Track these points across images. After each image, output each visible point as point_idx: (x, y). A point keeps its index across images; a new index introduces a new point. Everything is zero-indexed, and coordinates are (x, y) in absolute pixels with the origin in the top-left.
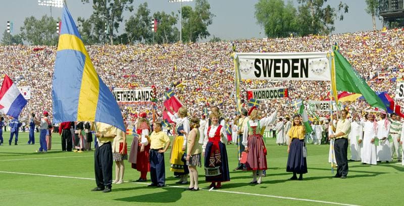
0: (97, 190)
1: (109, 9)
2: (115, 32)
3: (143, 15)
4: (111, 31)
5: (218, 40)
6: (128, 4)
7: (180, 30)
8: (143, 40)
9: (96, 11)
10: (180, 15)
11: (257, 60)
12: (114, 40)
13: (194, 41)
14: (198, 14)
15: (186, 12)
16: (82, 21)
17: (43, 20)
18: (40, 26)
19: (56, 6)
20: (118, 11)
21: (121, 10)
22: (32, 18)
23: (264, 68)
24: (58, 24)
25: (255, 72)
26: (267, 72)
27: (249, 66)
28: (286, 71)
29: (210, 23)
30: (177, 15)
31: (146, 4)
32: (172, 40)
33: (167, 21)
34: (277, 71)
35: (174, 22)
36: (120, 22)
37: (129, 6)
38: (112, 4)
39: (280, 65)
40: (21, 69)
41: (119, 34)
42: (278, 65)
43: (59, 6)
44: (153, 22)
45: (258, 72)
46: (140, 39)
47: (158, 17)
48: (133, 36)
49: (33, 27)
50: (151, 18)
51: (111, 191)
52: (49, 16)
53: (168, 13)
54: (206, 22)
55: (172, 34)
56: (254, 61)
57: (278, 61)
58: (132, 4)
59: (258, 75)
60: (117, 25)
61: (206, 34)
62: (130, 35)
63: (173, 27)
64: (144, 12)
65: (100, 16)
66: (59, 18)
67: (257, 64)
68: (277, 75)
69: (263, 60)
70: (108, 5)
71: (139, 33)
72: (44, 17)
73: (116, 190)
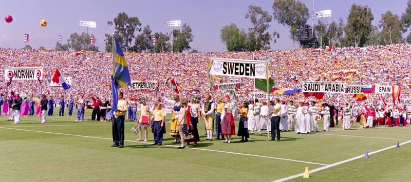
0: (114, 146)
1: (126, 29)
2: (129, 44)
3: (147, 34)
4: (127, 43)
5: (196, 52)
6: (138, 26)
7: (172, 45)
8: (147, 50)
9: (117, 31)
10: (172, 35)
11: (225, 63)
12: (128, 49)
13: (180, 51)
14: (183, 34)
15: (176, 33)
16: (108, 36)
17: (82, 35)
18: (80, 39)
19: (91, 26)
20: (131, 31)
21: (134, 30)
22: (76, 34)
23: (229, 68)
24: (92, 38)
25: (223, 71)
26: (231, 71)
27: (219, 66)
28: (242, 71)
29: (191, 41)
30: (170, 35)
31: (148, 27)
32: (166, 50)
33: (164, 38)
34: (237, 71)
35: (168, 39)
36: (132, 38)
37: (139, 28)
38: (128, 26)
39: (238, 67)
40: (67, 67)
41: (132, 46)
42: (237, 67)
43: (93, 27)
44: (154, 39)
45: (225, 71)
46: (145, 50)
47: (157, 36)
48: (141, 47)
49: (75, 40)
50: (152, 35)
51: (123, 147)
52: (86, 33)
53: (164, 33)
54: (189, 40)
55: (167, 46)
56: (223, 63)
57: (237, 64)
58: (141, 27)
59: (225, 73)
60: (130, 40)
61: (188, 47)
62: (138, 46)
63: (167, 42)
64: (147, 32)
65: (120, 34)
66: (92, 34)
67: (225, 65)
68: (236, 73)
69: (228, 63)
70: (125, 27)
71: (144, 46)
72: (83, 34)
73: (127, 147)
